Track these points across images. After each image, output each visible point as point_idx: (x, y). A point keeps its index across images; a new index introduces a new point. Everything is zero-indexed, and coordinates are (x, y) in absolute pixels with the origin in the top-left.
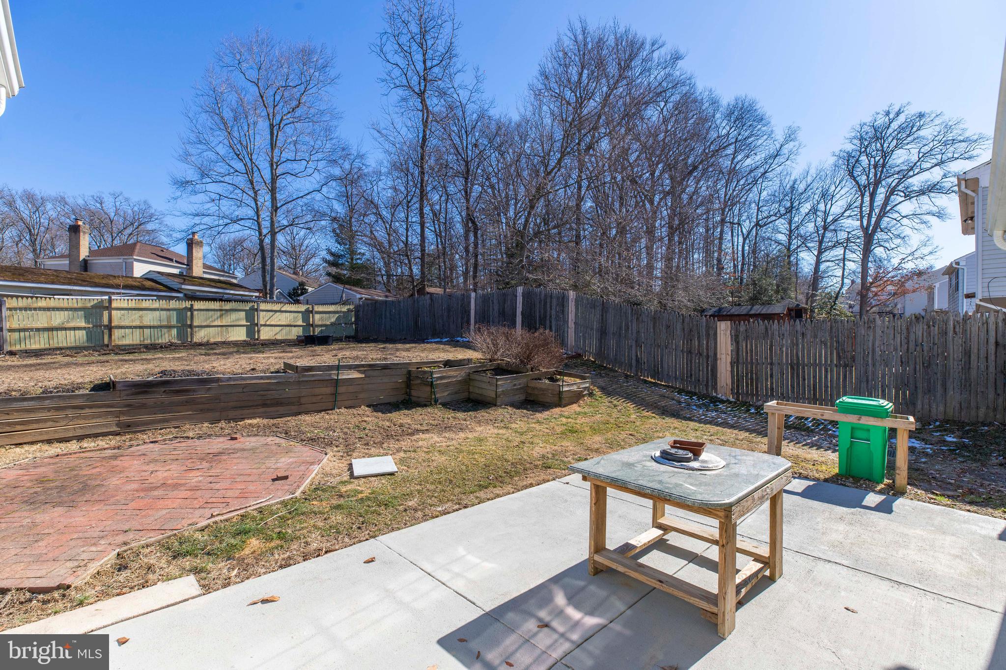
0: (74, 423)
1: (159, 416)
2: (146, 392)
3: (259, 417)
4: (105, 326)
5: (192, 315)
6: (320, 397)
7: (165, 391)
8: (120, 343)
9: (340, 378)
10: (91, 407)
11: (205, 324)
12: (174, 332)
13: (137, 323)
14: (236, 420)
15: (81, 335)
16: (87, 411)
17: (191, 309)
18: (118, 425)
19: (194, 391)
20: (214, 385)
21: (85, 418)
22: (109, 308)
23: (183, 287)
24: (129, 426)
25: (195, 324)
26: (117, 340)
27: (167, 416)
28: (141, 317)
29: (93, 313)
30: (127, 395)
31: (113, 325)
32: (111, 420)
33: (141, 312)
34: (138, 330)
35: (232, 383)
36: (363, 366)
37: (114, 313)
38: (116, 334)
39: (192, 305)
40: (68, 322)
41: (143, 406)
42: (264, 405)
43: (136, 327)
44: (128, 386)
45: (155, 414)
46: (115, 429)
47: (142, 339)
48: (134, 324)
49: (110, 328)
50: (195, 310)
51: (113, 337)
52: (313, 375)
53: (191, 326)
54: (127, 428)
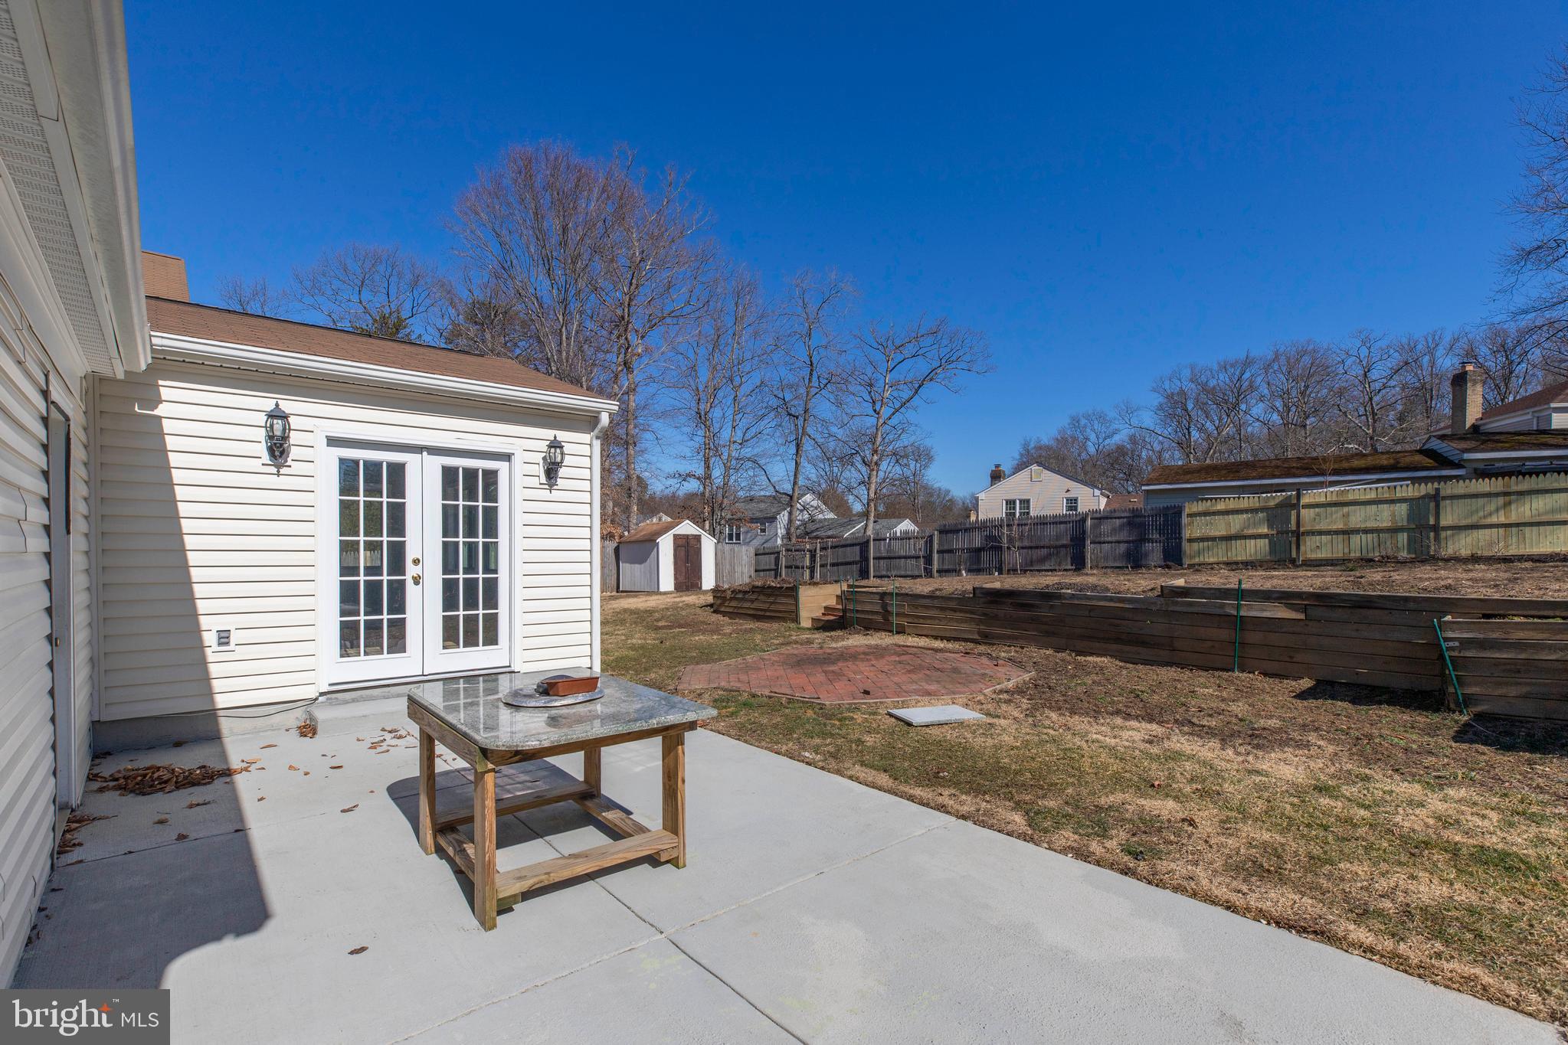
0: (951, 624)
1: (1008, 632)
2: (995, 602)
3: (1111, 656)
4: (1293, 532)
5: (1437, 506)
6: (1209, 644)
7: (1011, 603)
8: (1313, 556)
9: (1243, 613)
10: (961, 611)
11: (1463, 523)
12: (1403, 538)
13: (1340, 526)
14: (1080, 653)
15: (1263, 544)
16: (958, 614)
17: (1436, 498)
18: (979, 633)
19: (1037, 607)
20: (1057, 602)
21: (957, 621)
22: (1296, 506)
23: (1466, 456)
24: (987, 637)
25: (1443, 523)
26: (1309, 552)
27: (1016, 633)
28: (1346, 516)
29: (1278, 515)
30: (984, 603)
31: (1302, 529)
32: (973, 627)
33: (1346, 509)
34: (1340, 537)
35: (1076, 602)
36: (1299, 595)
37: (1303, 511)
38: (1308, 543)
39: (1437, 490)
40: (1248, 527)
41: (996, 617)
42: (1118, 640)
43: (1337, 532)
44: (982, 593)
45: (1006, 628)
46: (976, 637)
47: (1346, 551)
48: (1334, 527)
49: (1298, 535)
50: (1444, 498)
51: (1302, 548)
52: (1191, 604)
53: (1436, 528)
54: (986, 638)
